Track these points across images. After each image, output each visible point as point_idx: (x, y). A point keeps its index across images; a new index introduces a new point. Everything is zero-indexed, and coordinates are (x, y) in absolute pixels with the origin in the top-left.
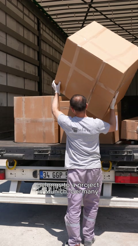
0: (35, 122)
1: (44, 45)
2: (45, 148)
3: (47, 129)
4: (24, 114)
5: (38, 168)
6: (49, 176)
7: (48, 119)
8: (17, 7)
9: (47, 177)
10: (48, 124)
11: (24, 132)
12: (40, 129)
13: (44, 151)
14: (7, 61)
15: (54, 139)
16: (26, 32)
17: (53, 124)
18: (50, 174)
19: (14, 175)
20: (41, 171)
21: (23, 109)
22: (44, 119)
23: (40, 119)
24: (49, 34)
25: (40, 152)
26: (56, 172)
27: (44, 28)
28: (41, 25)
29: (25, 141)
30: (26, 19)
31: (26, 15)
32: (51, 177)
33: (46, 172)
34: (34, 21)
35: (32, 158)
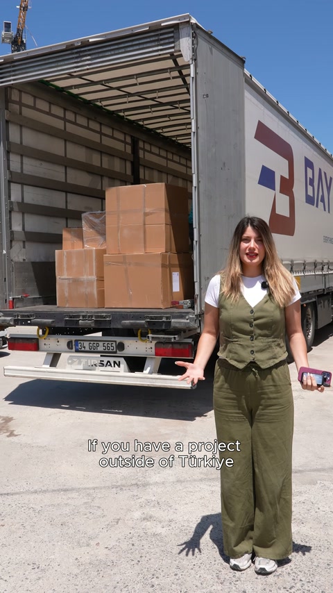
0: (76, 282)
1: (147, 172)
2: (76, 312)
3: (88, 290)
4: (65, 272)
5: (74, 338)
6: (85, 347)
7: (90, 277)
8: (88, 128)
9: (83, 349)
10: (90, 283)
11: (67, 294)
12: (83, 290)
13: (74, 317)
14: (66, 202)
15: (96, 302)
16: (105, 159)
17: (95, 283)
18: (86, 344)
19: (48, 346)
20: (76, 341)
21: (65, 266)
22: (85, 277)
23: (82, 277)
24: (159, 155)
25: (71, 317)
26: (92, 342)
27: (147, 147)
28: (141, 144)
29: (67, 306)
30: (107, 142)
31: (105, 135)
32: (87, 349)
33: (82, 342)
34: (124, 142)
35: (62, 325)
